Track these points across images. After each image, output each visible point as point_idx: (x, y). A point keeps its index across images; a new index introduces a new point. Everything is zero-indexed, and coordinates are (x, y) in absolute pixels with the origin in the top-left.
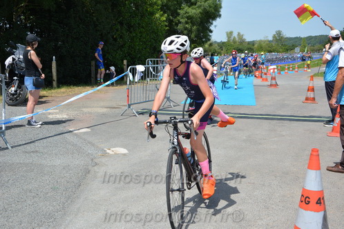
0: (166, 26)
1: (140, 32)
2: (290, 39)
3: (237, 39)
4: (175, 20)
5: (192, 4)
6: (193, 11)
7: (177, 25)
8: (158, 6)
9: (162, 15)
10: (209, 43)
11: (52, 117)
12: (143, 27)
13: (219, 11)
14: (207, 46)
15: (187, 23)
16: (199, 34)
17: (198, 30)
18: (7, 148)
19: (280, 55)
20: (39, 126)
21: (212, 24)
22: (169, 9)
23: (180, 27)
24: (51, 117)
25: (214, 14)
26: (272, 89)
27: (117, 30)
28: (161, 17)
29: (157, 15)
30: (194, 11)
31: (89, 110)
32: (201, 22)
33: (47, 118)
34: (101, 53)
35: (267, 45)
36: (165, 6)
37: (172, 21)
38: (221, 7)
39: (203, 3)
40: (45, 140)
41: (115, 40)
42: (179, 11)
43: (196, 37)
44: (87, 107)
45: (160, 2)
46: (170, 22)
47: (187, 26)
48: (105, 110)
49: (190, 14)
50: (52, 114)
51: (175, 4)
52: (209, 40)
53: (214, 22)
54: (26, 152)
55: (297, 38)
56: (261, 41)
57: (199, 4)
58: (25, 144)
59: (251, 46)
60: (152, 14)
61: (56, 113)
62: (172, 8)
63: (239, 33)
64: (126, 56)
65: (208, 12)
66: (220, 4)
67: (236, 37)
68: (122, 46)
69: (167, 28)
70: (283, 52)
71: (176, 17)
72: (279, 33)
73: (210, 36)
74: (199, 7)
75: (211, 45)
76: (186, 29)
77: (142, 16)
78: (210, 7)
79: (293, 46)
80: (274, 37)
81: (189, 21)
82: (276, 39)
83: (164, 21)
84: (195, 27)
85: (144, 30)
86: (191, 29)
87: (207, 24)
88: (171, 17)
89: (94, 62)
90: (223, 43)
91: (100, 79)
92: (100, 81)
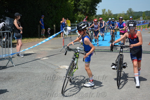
0: (74, 7)
2: (136, 13)
3: (108, 13)
4: (78, 4)
9: (71, 1)
10: (95, 15)
12: (62, 8)
14: (94, 17)
15: (84, 5)
17: (90, 9)
18: (13, 66)
20: (23, 56)
23: (80, 7)
29: (69, 1)
32: (92, 5)
35: (124, 16)
37: (76, 4)
43: (89, 12)
44: (42, 48)
46: (75, 4)
47: (84, 7)
48: (51, 49)
55: (140, 12)
56: (121, 14)
59: (115, 17)
61: (28, 51)
71: (78, 2)
72: (130, 10)
73: (96, 12)
75: (96, 16)
76: (84, 8)
79: (138, 16)
80: (127, 12)
81: (85, 4)
82: (129, 13)
83: (73, 4)
84: (88, 7)
85: (63, 9)
86: (86, 8)
87: (94, 5)
88: (76, 2)
89: (39, 26)
90: (100, 15)
91: (43, 34)
92: (43, 35)
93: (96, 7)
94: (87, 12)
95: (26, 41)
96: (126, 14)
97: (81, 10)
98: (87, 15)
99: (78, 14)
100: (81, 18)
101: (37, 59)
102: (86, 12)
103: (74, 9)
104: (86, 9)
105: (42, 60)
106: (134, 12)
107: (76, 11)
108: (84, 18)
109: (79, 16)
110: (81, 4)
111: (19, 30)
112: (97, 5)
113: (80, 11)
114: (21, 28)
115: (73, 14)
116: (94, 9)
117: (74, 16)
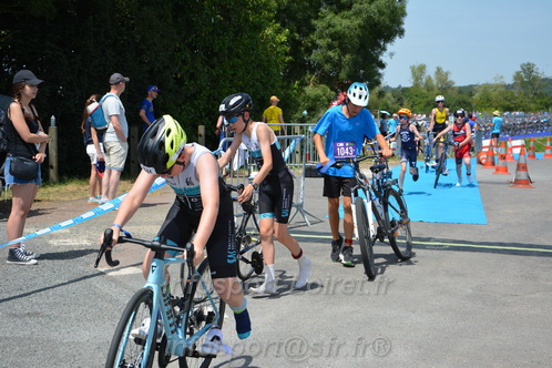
0: (286, 54)
1: (233, 67)
3: (435, 82)
4: (306, 41)
5: (341, 9)
6: (343, 23)
7: (309, 51)
8: (270, 11)
9: (278, 32)
10: (376, 89)
11: (57, 244)
12: (238, 56)
13: (401, 23)
16: (357, 72)
17: (355, 63)
19: (532, 118)
20: (34, 261)
21: (384, 49)
22: (293, 18)
23: (316, 56)
24: (54, 242)
25: (388, 28)
26: (520, 190)
27: (184, 62)
28: (276, 35)
29: (269, 31)
30: (346, 22)
32: (362, 46)
33: (48, 245)
34: (152, 109)
35: (501, 94)
36: (285, 10)
37: (299, 43)
38: (404, 14)
39: (366, 5)
41: (180, 82)
42: (314, 22)
43: (349, 76)
45: (274, 4)
46: (294, 43)
47: (331, 53)
49: (338, 28)
50: (57, 237)
51: (305, 8)
52: (378, 83)
53: (388, 46)
56: (486, 87)
57: (356, 6)
59: (465, 97)
60: (258, 28)
61: (65, 236)
62: (299, 16)
63: (439, 70)
64: (201, 117)
65: (376, 25)
66: (403, 8)
67: (433, 77)
68: (194, 97)
69: (288, 59)
70: (538, 109)
71: (306, 35)
72: (528, 68)
73: (380, 74)
74: (358, 14)
75: (381, 94)
76: (328, 60)
77: (236, 33)
78: (381, 13)
80: (517, 76)
81: (336, 43)
82: (523, 82)
83: (283, 43)
84: (348, 56)
85: (241, 62)
86: (340, 60)
87: (373, 50)
88: (297, 35)
89: (136, 129)
90: (405, 90)
93: (381, 58)
94: (343, 75)
96: (512, 86)
97: (320, 66)
99: (304, 84)
100: (317, 99)
102: (337, 76)
103: (289, 62)
104: (338, 65)
106: (544, 80)
107: (298, 68)
109: (310, 90)
110: (318, 42)
111: (33, 146)
113: (312, 72)
114: (41, 137)
115: (286, 83)
116: (374, 65)
117: (290, 92)
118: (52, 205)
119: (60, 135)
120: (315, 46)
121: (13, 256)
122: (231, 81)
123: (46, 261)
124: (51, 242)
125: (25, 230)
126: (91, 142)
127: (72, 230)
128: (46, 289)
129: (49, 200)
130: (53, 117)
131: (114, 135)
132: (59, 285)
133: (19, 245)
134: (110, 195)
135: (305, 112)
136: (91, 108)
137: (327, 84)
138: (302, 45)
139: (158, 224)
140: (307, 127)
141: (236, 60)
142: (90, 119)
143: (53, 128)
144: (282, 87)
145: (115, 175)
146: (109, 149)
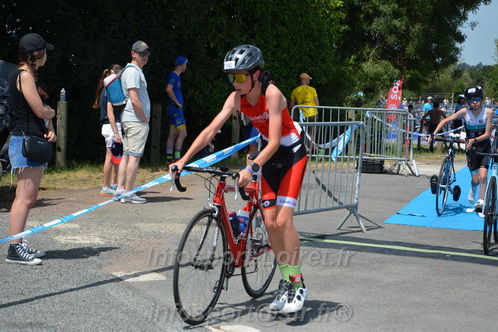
0: (342, 23)
1: (277, 36)
4: (365, 7)
7: (369, 19)
10: (452, 68)
11: (65, 242)
14: (445, 76)
15: (396, 15)
16: (428, 45)
17: (426, 35)
20: (38, 261)
23: (378, 25)
24: (61, 240)
27: (219, 29)
31: (154, 227)
33: (54, 242)
34: (179, 84)
37: (358, 9)
40: (57, 299)
43: (418, 51)
44: (149, 220)
46: (351, 9)
47: (397, 23)
50: (64, 233)
52: (454, 60)
54: (15, 325)
58: (9, 305)
61: (74, 232)
69: (344, 28)
73: (457, 50)
75: (457, 74)
76: (393, 30)
81: (403, 10)
83: (338, 9)
84: (417, 26)
85: (285, 31)
86: (407, 31)
87: (450, 19)
89: (159, 108)
90: (486, 69)
91: (174, 150)
92: (173, 155)
93: (459, 28)
94: (410, 49)
95: (84, 181)
97: (382, 39)
98: (411, 64)
99: (361, 59)
100: (377, 77)
101: (106, 282)
102: (403, 50)
103: (345, 32)
104: (404, 37)
105: (130, 287)
107: (356, 40)
108: (392, 81)
109: (369, 67)
110: (381, 8)
112: (464, 18)
113: (372, 47)
115: (338, 58)
116: (450, 37)
117: (343, 68)
118: (59, 195)
119: (70, 112)
120: (378, 13)
121: (13, 253)
122: (274, 53)
123: (51, 261)
124: (57, 238)
125: (28, 223)
126: (107, 121)
127: (82, 225)
128: (51, 295)
129: (55, 189)
130: (63, 91)
131: (133, 114)
132: (66, 291)
133: (21, 240)
134: (127, 185)
135: (361, 94)
136: (107, 80)
137: (390, 60)
138: (361, 12)
139: (183, 222)
140: (365, 111)
141: (280, 28)
142: (105, 93)
143: (62, 105)
144: (335, 63)
145: (133, 161)
146: (128, 130)
